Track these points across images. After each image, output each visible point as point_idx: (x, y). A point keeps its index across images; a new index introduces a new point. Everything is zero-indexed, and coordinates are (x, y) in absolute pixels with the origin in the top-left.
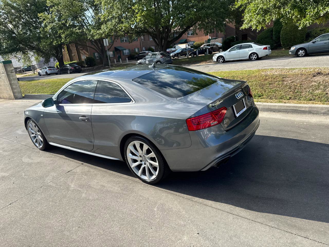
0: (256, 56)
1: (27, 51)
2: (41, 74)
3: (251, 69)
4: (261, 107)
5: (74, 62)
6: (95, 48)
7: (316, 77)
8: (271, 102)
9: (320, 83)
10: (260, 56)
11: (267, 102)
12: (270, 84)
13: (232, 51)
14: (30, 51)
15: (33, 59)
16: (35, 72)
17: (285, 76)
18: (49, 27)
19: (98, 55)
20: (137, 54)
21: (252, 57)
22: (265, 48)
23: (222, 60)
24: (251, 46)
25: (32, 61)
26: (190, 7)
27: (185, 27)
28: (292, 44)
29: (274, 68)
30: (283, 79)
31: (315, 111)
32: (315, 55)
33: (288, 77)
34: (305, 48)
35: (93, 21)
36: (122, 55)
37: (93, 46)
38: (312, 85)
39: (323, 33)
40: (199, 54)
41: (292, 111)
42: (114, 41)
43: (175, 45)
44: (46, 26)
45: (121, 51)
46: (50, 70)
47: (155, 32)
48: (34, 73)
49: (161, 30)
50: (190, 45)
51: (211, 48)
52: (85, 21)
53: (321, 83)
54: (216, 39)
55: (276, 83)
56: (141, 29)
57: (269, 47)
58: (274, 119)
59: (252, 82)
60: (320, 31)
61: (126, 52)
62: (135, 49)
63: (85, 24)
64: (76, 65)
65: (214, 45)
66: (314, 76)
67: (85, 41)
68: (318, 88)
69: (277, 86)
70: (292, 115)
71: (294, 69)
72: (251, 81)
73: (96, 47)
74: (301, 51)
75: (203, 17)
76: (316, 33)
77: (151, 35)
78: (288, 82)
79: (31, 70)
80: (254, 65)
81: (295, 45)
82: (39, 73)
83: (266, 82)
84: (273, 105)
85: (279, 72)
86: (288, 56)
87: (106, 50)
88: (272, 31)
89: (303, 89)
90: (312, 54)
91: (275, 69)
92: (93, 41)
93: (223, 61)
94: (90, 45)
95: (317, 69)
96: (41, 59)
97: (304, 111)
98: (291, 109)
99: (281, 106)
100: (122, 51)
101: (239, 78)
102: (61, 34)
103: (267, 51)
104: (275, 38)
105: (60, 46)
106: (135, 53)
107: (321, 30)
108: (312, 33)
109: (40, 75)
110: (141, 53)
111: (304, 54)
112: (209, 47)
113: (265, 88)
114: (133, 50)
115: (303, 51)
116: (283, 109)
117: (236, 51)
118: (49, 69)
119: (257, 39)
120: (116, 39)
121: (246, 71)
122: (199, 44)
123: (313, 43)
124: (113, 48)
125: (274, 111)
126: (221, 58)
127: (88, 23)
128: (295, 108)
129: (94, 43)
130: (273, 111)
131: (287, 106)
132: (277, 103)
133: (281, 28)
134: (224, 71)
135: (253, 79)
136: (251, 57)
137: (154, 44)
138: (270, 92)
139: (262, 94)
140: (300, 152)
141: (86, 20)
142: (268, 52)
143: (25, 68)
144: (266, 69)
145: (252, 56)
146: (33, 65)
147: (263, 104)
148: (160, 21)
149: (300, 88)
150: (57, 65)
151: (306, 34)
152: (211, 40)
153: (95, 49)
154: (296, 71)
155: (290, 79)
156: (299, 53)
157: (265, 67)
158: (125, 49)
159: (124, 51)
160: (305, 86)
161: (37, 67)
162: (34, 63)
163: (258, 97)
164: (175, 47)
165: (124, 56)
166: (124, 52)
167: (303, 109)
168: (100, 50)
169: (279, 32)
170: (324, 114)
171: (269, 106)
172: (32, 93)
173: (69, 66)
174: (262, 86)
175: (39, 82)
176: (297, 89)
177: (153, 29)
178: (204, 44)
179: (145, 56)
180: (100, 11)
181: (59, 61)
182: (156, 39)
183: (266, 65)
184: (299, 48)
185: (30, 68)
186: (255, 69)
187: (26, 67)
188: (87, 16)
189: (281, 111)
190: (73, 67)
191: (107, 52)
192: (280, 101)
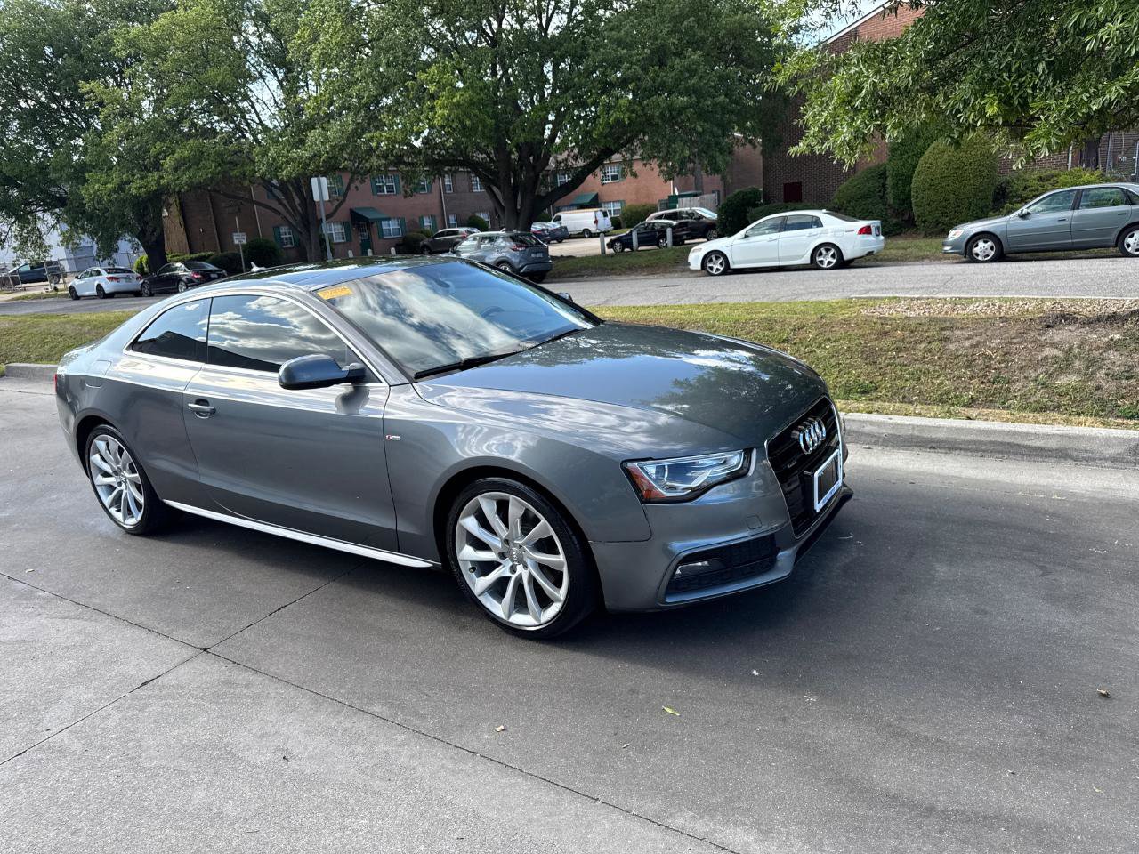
0: (833, 256)
1: (32, 212)
2: (79, 294)
3: (823, 298)
4: (885, 431)
5: (203, 254)
6: (280, 208)
7: (1054, 330)
8: (920, 414)
9: (1071, 349)
10: (847, 256)
11: (906, 415)
12: (899, 350)
13: (754, 235)
14: (44, 211)
15: (53, 238)
16: (59, 287)
17: (948, 324)
18: (117, 131)
19: (290, 234)
20: (428, 237)
21: (821, 259)
22: (866, 230)
23: (721, 264)
24: (817, 223)
25: (50, 246)
26: (612, 85)
27: (595, 152)
28: (951, 219)
29: (900, 295)
30: (944, 332)
31: (1081, 451)
32: (1029, 258)
33: (959, 325)
34: (998, 233)
35: (277, 117)
36: (375, 236)
37: (274, 204)
38: (1046, 356)
39: (1050, 187)
40: (640, 244)
41: (1000, 448)
42: (348, 188)
43: (559, 211)
44: (107, 126)
45: (372, 223)
46: (112, 279)
47: (494, 162)
48: (56, 289)
49: (513, 157)
50: (610, 214)
51: (680, 224)
52: (248, 116)
53: (1076, 351)
54: (696, 195)
55: (918, 346)
56: (443, 152)
57: (877, 228)
58: (939, 476)
59: (836, 341)
60: (1038, 181)
61: (391, 227)
62: (421, 218)
63: (248, 124)
64: (211, 267)
65: (691, 215)
66: (1048, 327)
67: (246, 183)
68: (1065, 366)
69: (924, 357)
70: (999, 464)
71: (970, 301)
72: (833, 339)
73: (284, 206)
74: (981, 244)
75: (658, 116)
76: (1026, 188)
77: (478, 174)
78: (961, 343)
79: (45, 280)
80: (830, 285)
81: (960, 224)
82: (72, 288)
83: (887, 342)
84: (929, 424)
85: (919, 309)
86: (940, 259)
87: (319, 218)
88: (883, 175)
89: (1015, 371)
90: (1018, 255)
91: (905, 299)
92: (275, 187)
93: (722, 268)
94: (265, 200)
95: (1049, 304)
96: (85, 240)
97: (1041, 449)
98: (992, 443)
99: (959, 430)
100: (375, 224)
101: (790, 325)
102: (161, 157)
103: (871, 238)
104: (894, 199)
105: (156, 198)
106: (422, 232)
107: (1041, 179)
108: (1012, 187)
109: (77, 298)
110: (442, 234)
111: (993, 253)
112: (675, 223)
113: (882, 362)
114: (414, 221)
115: (990, 243)
116: (964, 442)
117: (767, 237)
118: (111, 275)
119: (836, 200)
120: (357, 183)
121: (805, 304)
122: (637, 212)
123: (1023, 217)
124: (343, 213)
125: (934, 448)
126: (717, 258)
127: (261, 123)
128: (1007, 439)
129: (277, 192)
130: (930, 448)
131: (980, 431)
132: (942, 418)
133: (915, 167)
134: (731, 301)
135: (840, 332)
136: (818, 259)
137: (490, 203)
138: (901, 377)
139: (871, 382)
140: (1062, 610)
141: (253, 111)
142: (875, 242)
143: (22, 270)
144: (875, 298)
145: (821, 254)
146: (54, 259)
147: (891, 421)
148: (511, 127)
149: (1003, 365)
150: (141, 262)
151: (993, 188)
152: (680, 200)
153: (279, 213)
154: (980, 306)
155: (966, 334)
156: (976, 250)
157: (867, 292)
158: (388, 219)
159: (383, 223)
160: (1019, 359)
161: (67, 270)
162: (58, 252)
163: (860, 392)
164: (559, 219)
165: (381, 241)
166: (384, 227)
167: (1038, 443)
168: (298, 218)
169: (908, 179)
170: (1117, 461)
171: (913, 428)
172: (36, 361)
173: (183, 266)
174: (871, 356)
175: (68, 322)
176: (995, 369)
177: (487, 153)
178: (656, 210)
179: (457, 243)
180: (302, 84)
181: (148, 249)
182: (495, 189)
183: (872, 286)
184: (974, 232)
185: (39, 272)
186: (834, 297)
187: (28, 268)
188: (258, 99)
189: (957, 446)
190: (197, 273)
191: (324, 225)
192: (949, 411)
